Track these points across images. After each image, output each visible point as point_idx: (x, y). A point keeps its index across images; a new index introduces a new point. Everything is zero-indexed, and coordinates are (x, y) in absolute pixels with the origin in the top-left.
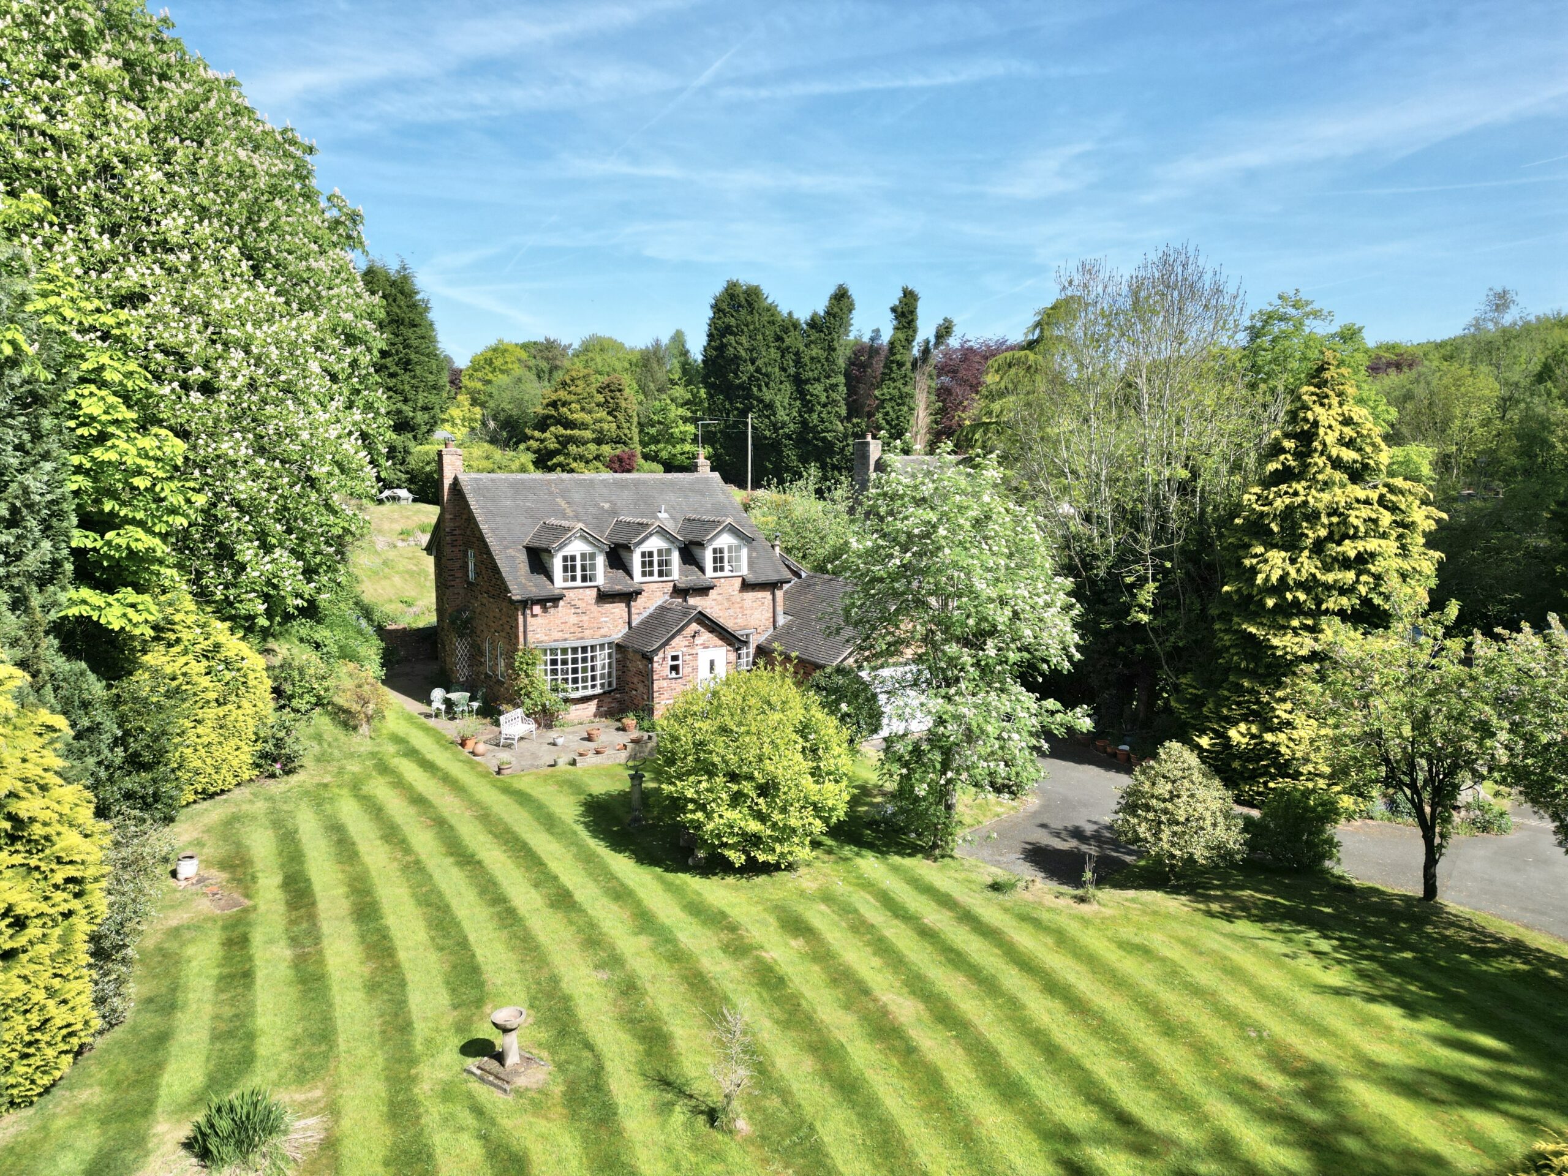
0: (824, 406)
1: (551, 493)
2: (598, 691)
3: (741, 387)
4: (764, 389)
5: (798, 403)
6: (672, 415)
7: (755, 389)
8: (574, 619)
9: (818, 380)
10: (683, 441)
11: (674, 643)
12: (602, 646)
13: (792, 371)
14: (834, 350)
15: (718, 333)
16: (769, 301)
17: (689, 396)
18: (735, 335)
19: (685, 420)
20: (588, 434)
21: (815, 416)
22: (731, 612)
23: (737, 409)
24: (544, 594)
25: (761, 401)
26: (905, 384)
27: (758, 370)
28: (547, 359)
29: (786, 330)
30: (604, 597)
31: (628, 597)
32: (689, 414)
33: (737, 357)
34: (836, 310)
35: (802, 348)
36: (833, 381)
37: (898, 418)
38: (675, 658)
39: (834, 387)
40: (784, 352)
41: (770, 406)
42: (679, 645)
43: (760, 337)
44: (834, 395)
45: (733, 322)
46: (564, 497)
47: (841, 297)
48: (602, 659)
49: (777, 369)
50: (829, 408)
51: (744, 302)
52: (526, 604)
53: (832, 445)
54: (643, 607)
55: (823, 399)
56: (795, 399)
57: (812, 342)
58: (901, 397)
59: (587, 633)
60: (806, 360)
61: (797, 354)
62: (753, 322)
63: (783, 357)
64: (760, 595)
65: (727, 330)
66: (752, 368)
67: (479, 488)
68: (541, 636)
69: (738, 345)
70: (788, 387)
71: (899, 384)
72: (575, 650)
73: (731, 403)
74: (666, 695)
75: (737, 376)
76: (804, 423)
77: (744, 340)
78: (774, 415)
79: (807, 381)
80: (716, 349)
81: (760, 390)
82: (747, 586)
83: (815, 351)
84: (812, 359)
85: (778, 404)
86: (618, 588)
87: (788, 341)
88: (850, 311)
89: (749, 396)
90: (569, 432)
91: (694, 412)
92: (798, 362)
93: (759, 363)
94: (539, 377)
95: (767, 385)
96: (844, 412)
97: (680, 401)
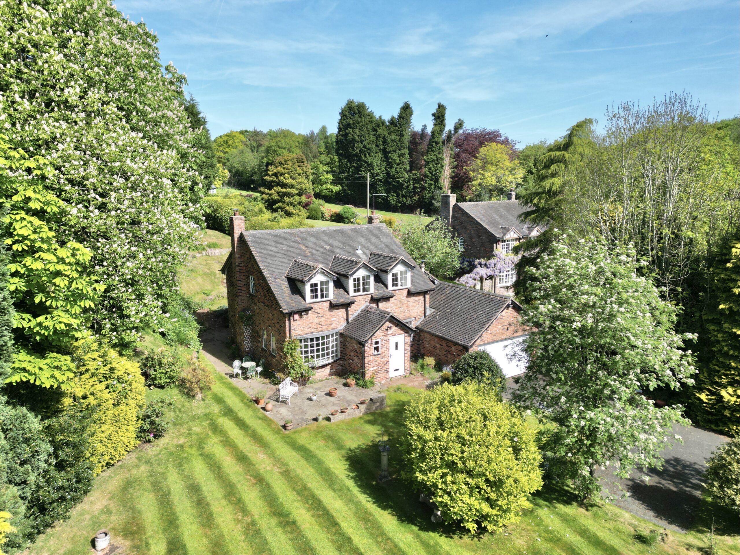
0: (398, 165)
1: (296, 241)
2: (331, 361)
3: (356, 155)
4: (368, 156)
5: (385, 163)
6: (321, 170)
7: (363, 156)
8: (317, 320)
9: (395, 151)
10: (326, 183)
11: (376, 335)
12: (332, 335)
13: (382, 147)
14: (403, 136)
15: (344, 126)
16: (369, 110)
17: (329, 160)
18: (352, 128)
19: (327, 172)
20: (294, 191)
21: (393, 170)
22: (402, 309)
23: (354, 166)
24: (301, 307)
25: (366, 162)
26: (439, 153)
27: (364, 147)
28: (256, 141)
29: (378, 126)
30: (333, 306)
31: (346, 306)
32: (329, 169)
33: (354, 140)
34: (404, 115)
35: (387, 135)
36: (403, 152)
37: (436, 171)
38: (377, 343)
39: (403, 155)
40: (377, 137)
41: (371, 165)
42: (379, 335)
43: (365, 129)
44: (403, 159)
45: (351, 121)
46: (304, 243)
47: (406, 109)
48: (332, 343)
49: (374, 146)
50: (401, 166)
51: (357, 111)
52: (290, 314)
53: (402, 185)
54: (355, 311)
55: (398, 161)
56: (383, 161)
57: (391, 132)
58: (437, 160)
59: (324, 327)
60: (389, 141)
61: (384, 138)
62: (362, 122)
63: (377, 139)
64: (417, 298)
65: (348, 126)
66: (361, 146)
67: (256, 241)
68: (299, 332)
69: (355, 134)
70: (380, 155)
71: (436, 153)
72: (318, 339)
73: (351, 163)
74: (372, 365)
75: (354, 150)
76: (388, 174)
77: (357, 131)
78: (373, 169)
79: (389, 152)
80: (342, 135)
81: (366, 157)
82: (410, 294)
83: (393, 137)
84: (392, 140)
85: (375, 164)
86: (341, 300)
87: (379, 131)
88: (411, 115)
89: (360, 160)
90: (284, 190)
91: (332, 168)
92: (384, 142)
93: (365, 143)
94: (252, 150)
95: (369, 154)
96: (408, 168)
97: (324, 162)
